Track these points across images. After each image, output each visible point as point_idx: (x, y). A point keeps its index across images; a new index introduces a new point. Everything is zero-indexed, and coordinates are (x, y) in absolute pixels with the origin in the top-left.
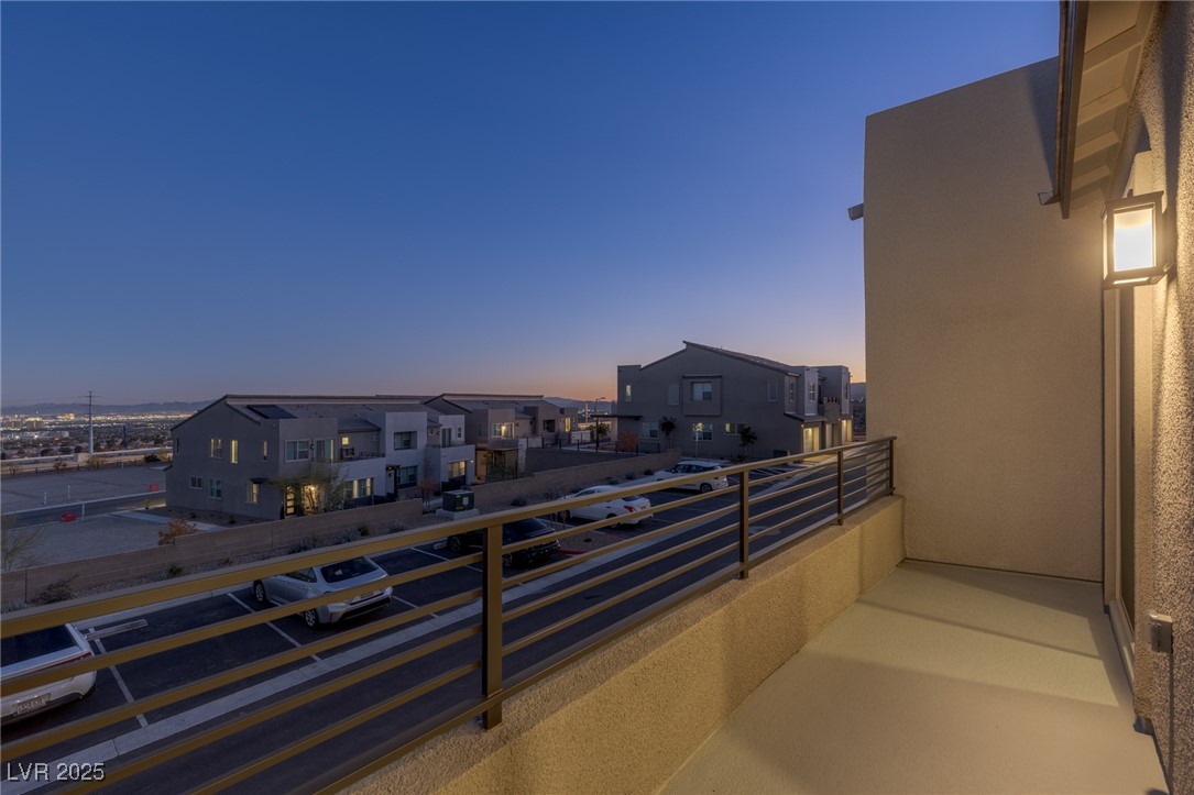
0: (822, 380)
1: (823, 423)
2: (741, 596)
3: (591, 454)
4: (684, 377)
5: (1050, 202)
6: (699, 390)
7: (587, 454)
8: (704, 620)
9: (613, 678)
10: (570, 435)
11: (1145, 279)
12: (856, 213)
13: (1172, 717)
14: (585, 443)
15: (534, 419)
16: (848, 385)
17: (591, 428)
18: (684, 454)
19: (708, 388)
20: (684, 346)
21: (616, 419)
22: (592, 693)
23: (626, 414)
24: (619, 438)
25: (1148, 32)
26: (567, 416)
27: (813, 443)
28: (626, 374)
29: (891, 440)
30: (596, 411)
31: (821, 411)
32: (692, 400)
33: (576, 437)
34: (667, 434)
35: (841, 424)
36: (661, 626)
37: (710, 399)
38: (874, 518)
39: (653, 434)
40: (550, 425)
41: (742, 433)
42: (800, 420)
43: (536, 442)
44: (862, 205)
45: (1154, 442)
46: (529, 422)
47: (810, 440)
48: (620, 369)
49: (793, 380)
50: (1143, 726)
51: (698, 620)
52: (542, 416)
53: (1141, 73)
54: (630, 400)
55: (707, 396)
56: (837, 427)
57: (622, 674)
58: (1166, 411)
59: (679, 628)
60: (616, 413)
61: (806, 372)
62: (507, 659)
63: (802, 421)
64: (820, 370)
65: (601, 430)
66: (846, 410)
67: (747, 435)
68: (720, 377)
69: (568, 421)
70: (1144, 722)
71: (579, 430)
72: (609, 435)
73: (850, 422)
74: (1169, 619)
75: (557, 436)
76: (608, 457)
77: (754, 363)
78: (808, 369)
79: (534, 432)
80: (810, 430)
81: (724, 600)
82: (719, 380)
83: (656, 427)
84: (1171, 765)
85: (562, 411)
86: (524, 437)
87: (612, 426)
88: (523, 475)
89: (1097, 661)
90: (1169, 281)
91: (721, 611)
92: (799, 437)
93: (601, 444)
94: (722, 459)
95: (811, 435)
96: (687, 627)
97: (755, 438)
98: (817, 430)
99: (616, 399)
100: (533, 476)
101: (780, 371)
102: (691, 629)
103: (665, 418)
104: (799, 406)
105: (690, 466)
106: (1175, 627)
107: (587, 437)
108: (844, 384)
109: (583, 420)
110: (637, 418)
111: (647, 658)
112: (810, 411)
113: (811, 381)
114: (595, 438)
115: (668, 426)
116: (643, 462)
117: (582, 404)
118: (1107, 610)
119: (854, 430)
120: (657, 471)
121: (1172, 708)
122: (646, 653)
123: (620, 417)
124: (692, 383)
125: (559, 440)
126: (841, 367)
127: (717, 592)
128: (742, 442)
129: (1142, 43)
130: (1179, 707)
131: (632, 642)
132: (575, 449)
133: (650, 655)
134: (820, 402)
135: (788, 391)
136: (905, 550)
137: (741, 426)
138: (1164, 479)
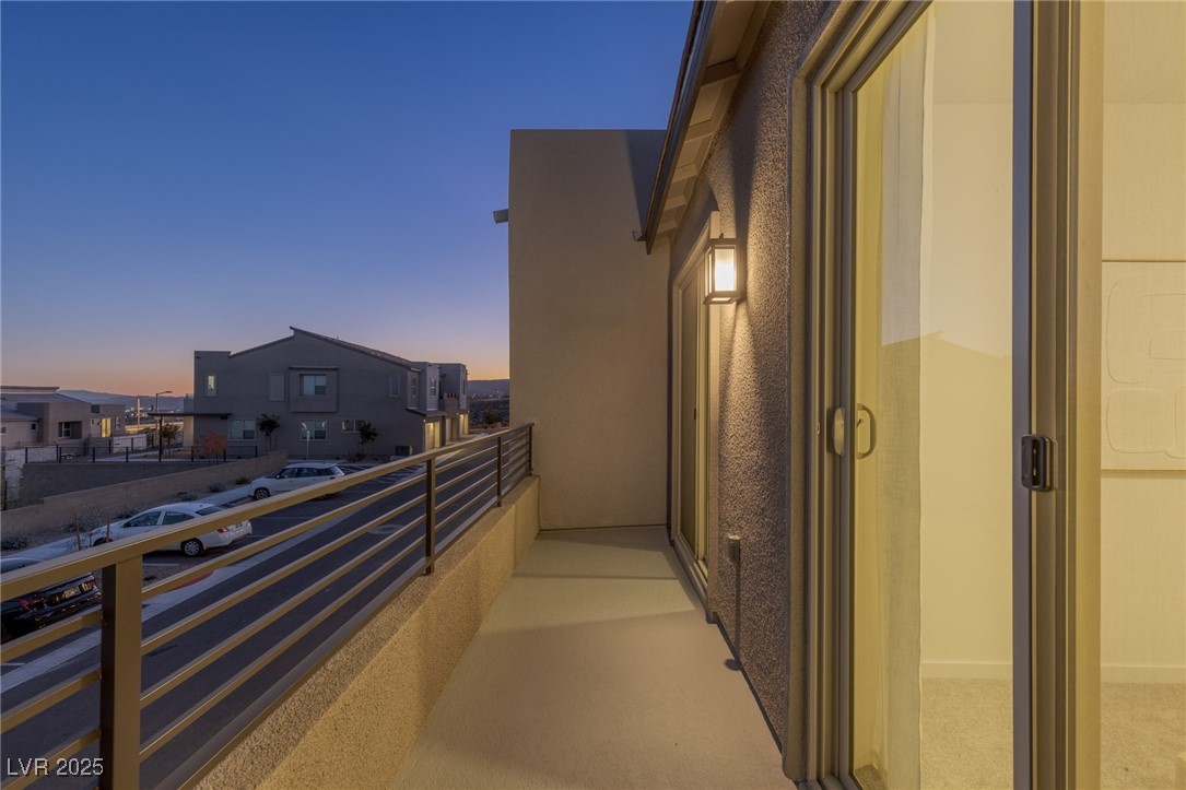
0: (443, 376)
1: (443, 417)
2: (433, 592)
3: (151, 464)
4: (291, 369)
5: (639, 240)
6: (310, 384)
7: (144, 465)
8: (401, 629)
9: (309, 733)
10: (110, 442)
11: (727, 299)
12: (501, 217)
13: (738, 604)
14: (137, 451)
15: (39, 420)
16: (465, 381)
17: (146, 431)
18: (290, 457)
19: (321, 381)
20: (292, 333)
21: (192, 418)
22: (285, 763)
23: (205, 410)
24: (196, 441)
25: (717, 128)
26: (104, 416)
27: (434, 437)
28: (206, 362)
29: (530, 427)
30: (157, 409)
31: (441, 407)
32: (301, 394)
33: (121, 443)
34: (267, 434)
35: (458, 419)
36: (353, 649)
37: (324, 393)
38: (523, 497)
39: (247, 435)
40: (71, 428)
41: (361, 430)
42: (422, 415)
43: (47, 454)
44: (507, 210)
45: (721, 416)
46: (27, 426)
47: (431, 434)
48: (199, 356)
49: (415, 376)
50: (713, 619)
51: (395, 629)
52: (55, 417)
53: (710, 155)
54: (214, 393)
55: (319, 390)
56: (455, 421)
57: (320, 723)
58: (735, 394)
59: (376, 645)
60: (191, 410)
61: (428, 369)
62: (145, 766)
63: (424, 416)
64: (441, 367)
65: (167, 433)
66: (464, 405)
67: (367, 433)
68: (336, 369)
69: (106, 423)
70: (711, 616)
71: (128, 434)
72: (179, 439)
73: (467, 416)
74: (737, 537)
75: (86, 444)
76: (179, 467)
77: (376, 357)
78: (430, 365)
79: (40, 439)
80: (431, 425)
81: (417, 601)
82: (335, 373)
83: (251, 426)
84: (737, 639)
85: (95, 409)
86: (18, 447)
87: (186, 429)
88: (17, 504)
89: (672, 581)
90: (738, 303)
91: (417, 613)
92: (421, 432)
93: (166, 451)
94: (338, 459)
95: (432, 429)
96: (385, 641)
97: (375, 435)
98: (438, 425)
99: (191, 392)
100: (42, 502)
101: (405, 366)
102: (390, 642)
103: (265, 415)
104: (421, 401)
105: (300, 470)
106: (742, 543)
107: (141, 443)
108: (462, 381)
109: (132, 421)
110: (225, 417)
111: (347, 692)
112: (431, 408)
113: (433, 377)
114: (157, 443)
115: (268, 425)
116: (235, 469)
117: (133, 400)
118: (672, 543)
119: (470, 424)
120: (254, 478)
121: (738, 599)
122: (344, 686)
123: (197, 416)
124: (301, 375)
125: (88, 449)
126: (459, 365)
127: (406, 595)
128: (360, 440)
129: (712, 134)
130: (745, 595)
131: (321, 680)
132: (122, 459)
133: (350, 687)
134: (441, 397)
135: (410, 386)
136: (539, 523)
137: (359, 422)
138: (732, 441)
